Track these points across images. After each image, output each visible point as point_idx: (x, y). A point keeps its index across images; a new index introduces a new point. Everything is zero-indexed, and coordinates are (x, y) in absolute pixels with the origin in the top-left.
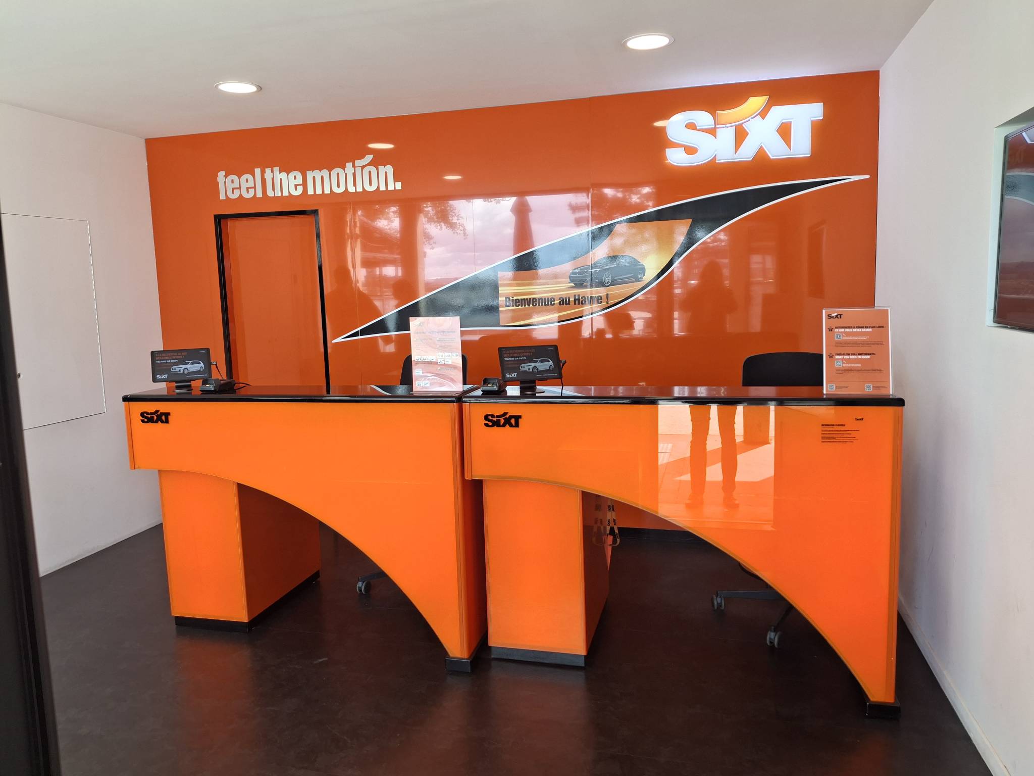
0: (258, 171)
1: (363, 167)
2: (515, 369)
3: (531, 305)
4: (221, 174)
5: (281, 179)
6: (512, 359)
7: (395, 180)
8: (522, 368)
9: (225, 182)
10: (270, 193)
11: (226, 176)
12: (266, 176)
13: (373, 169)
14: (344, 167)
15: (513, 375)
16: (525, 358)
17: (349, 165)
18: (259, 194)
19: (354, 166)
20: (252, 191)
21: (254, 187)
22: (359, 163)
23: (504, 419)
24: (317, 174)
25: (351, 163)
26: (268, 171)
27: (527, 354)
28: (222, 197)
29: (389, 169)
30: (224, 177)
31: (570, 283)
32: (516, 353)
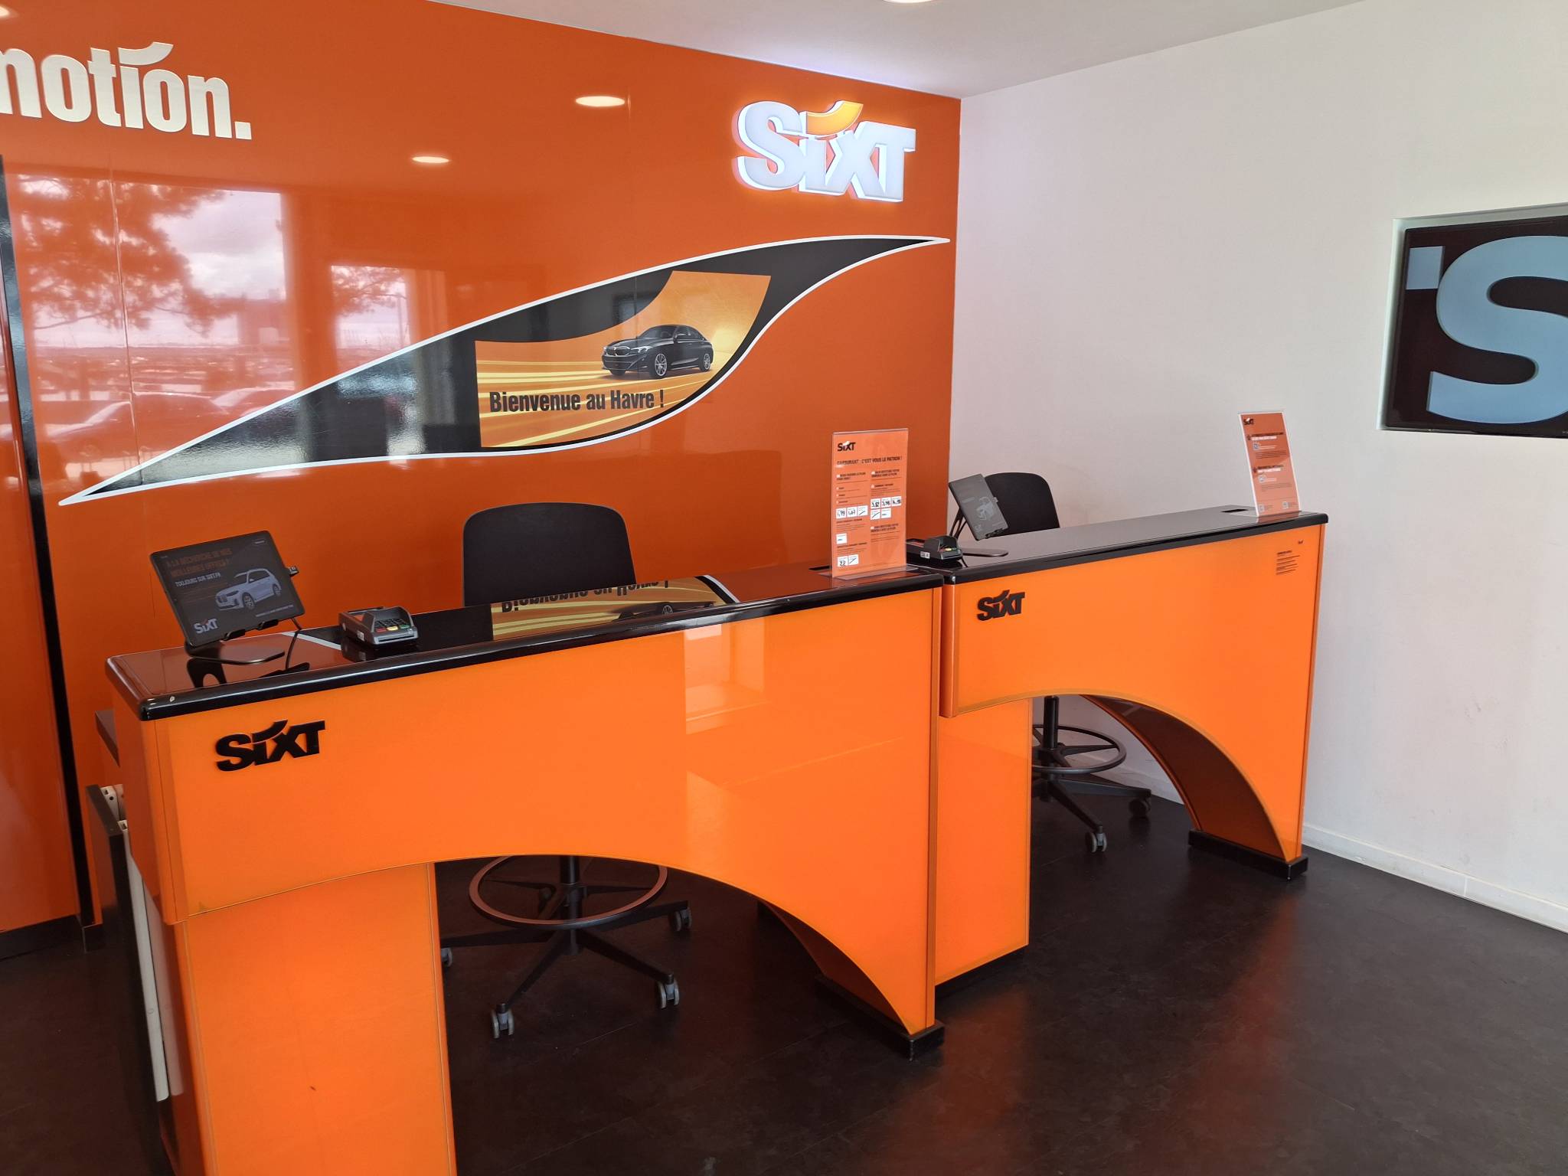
3: (539, 409)
7: (236, 115)
14: (84, 58)
31: (604, 369)
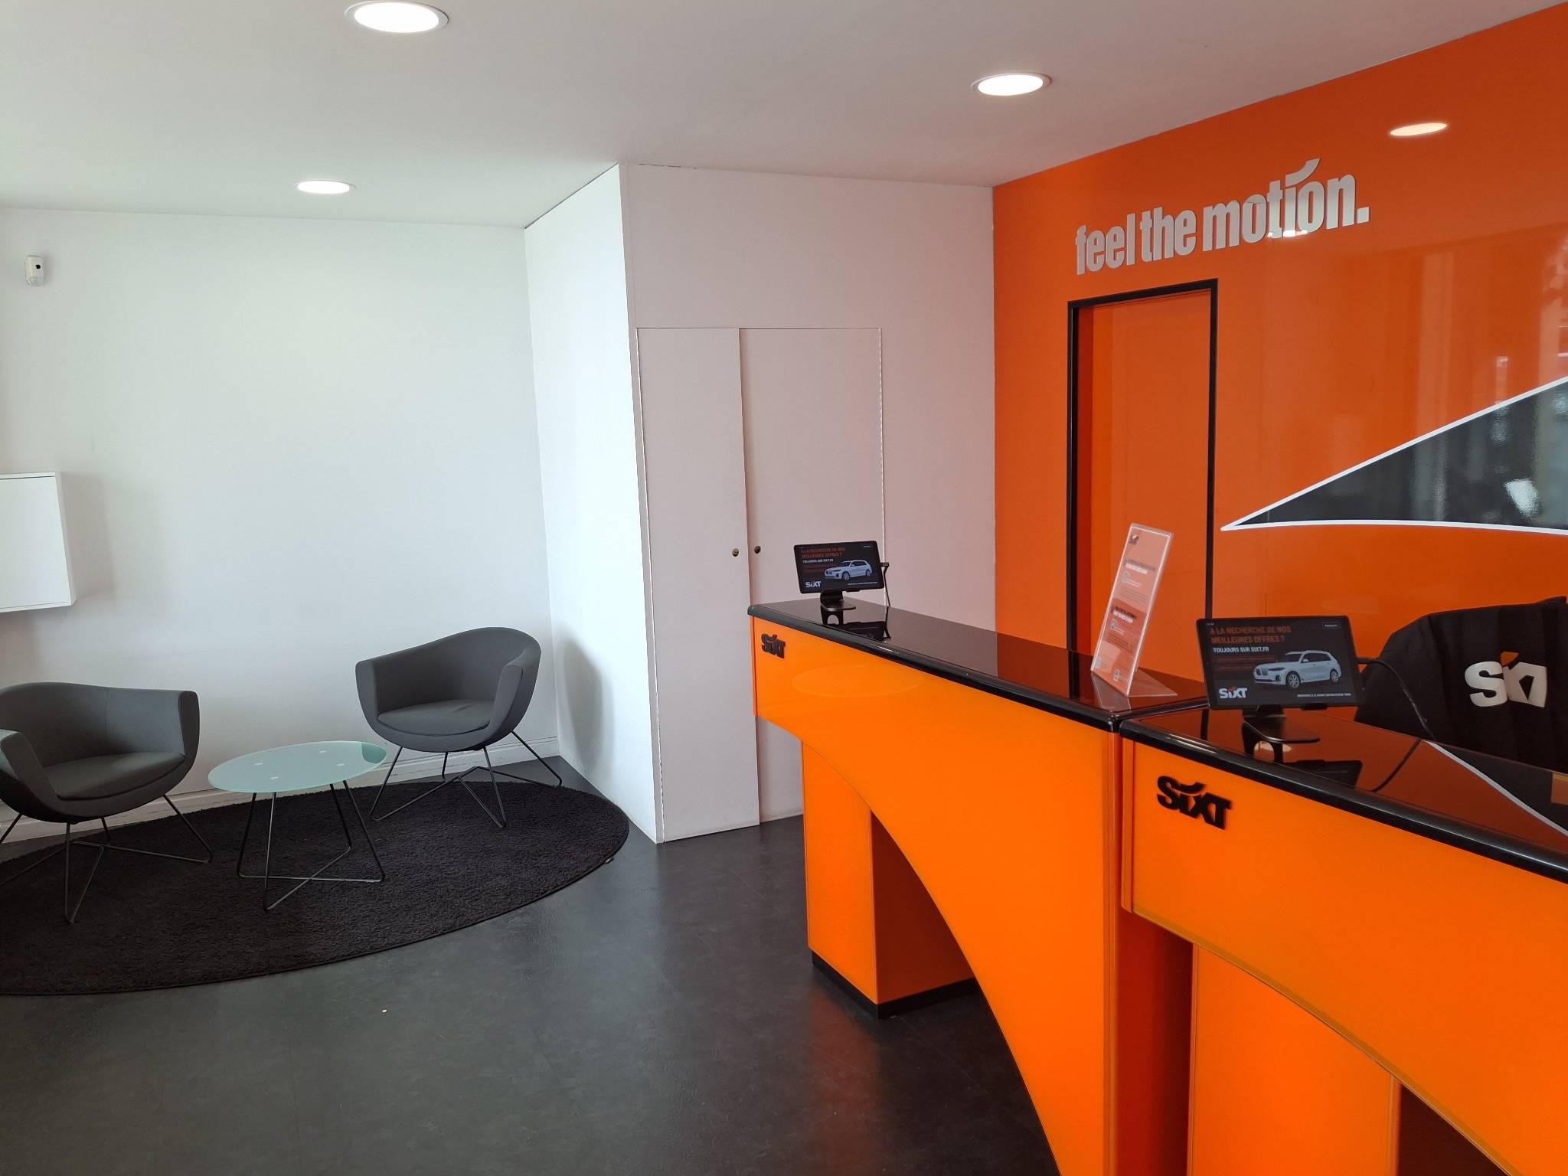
0: (1131, 218)
1: (1299, 187)
2: (1243, 677)
4: (1082, 231)
5: (1163, 229)
6: (1234, 650)
7: (1358, 205)
8: (1259, 673)
9: (1086, 244)
10: (1146, 257)
11: (1087, 234)
12: (1142, 226)
13: (1316, 186)
14: (1264, 192)
15: (1236, 693)
16: (1267, 649)
17: (1275, 186)
18: (1131, 261)
19: (1283, 187)
20: (1120, 255)
21: (1124, 249)
22: (1292, 179)
23: (1195, 798)
24: (1220, 210)
25: (1279, 181)
26: (1146, 215)
27: (1270, 639)
28: (1080, 271)
29: (1348, 182)
30: (1085, 237)
32: (1243, 635)
